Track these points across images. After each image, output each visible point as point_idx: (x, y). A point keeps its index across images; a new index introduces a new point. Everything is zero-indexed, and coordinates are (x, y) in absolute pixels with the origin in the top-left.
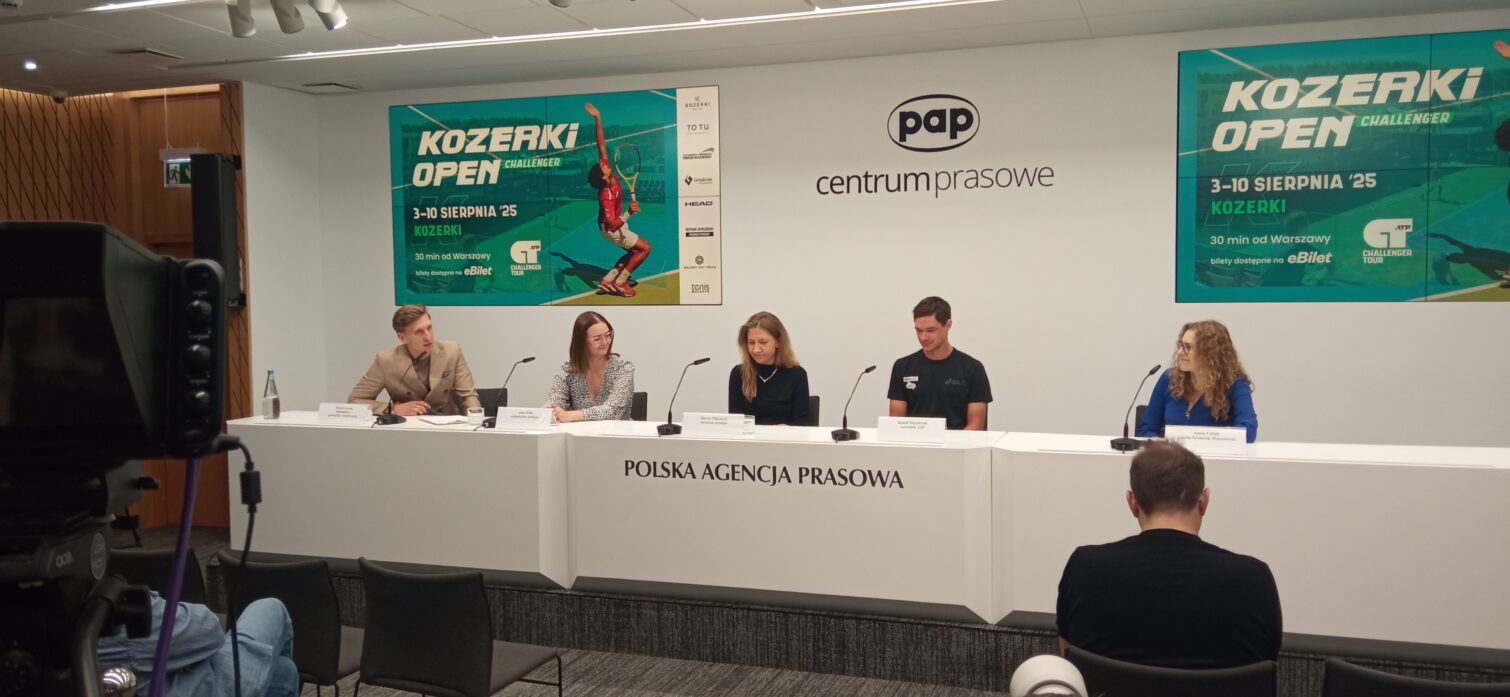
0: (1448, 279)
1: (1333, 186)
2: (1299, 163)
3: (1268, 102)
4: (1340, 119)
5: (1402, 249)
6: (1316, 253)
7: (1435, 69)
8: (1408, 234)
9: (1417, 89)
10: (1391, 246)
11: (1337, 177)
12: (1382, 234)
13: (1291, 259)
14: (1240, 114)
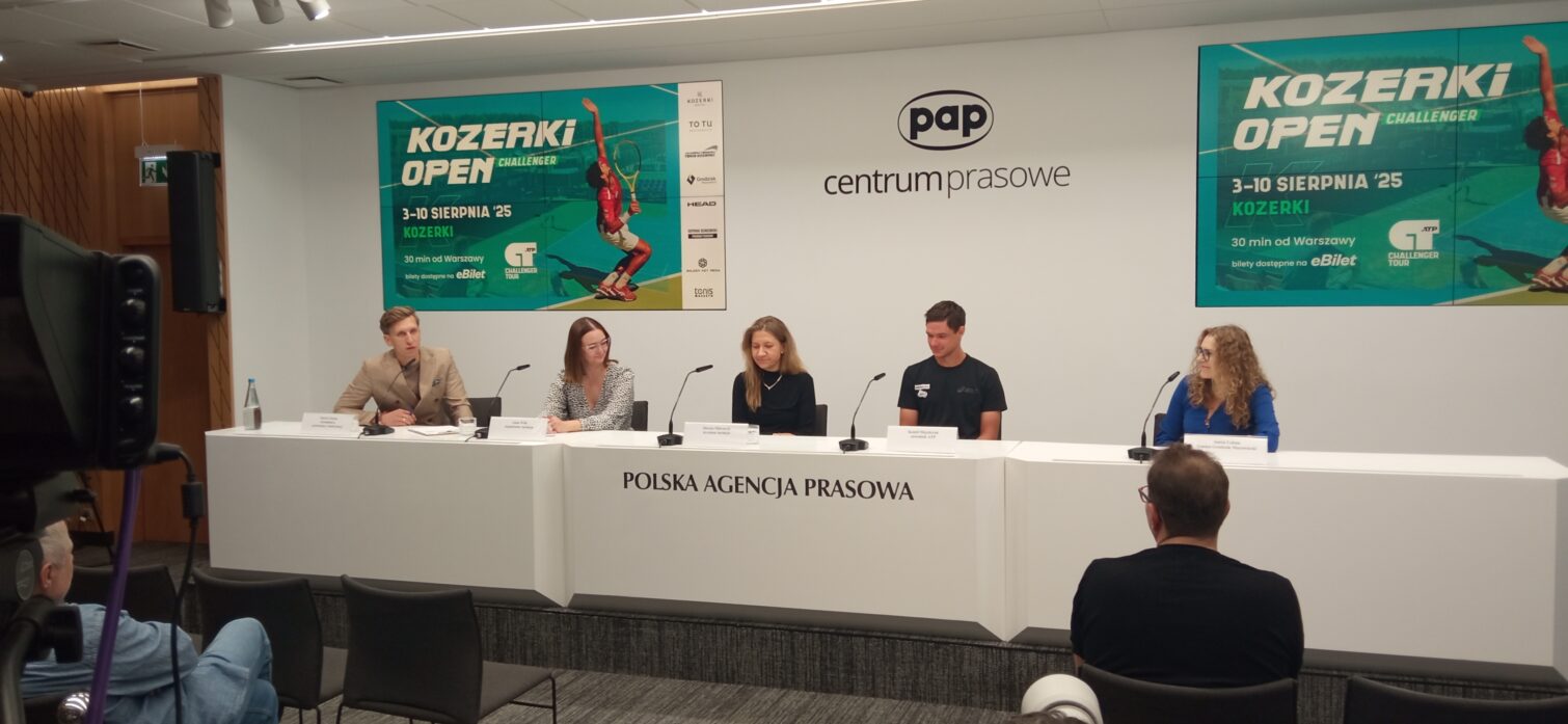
0: (1476, 282)
1: (1358, 186)
2: (1322, 162)
3: (1291, 99)
4: (1365, 116)
5: (1428, 251)
6: (1340, 256)
7: (1463, 64)
8: (1434, 235)
9: (1444, 86)
10: (1418, 248)
11: (1362, 177)
12: (1408, 235)
13: (1315, 262)
14: (1262, 111)
